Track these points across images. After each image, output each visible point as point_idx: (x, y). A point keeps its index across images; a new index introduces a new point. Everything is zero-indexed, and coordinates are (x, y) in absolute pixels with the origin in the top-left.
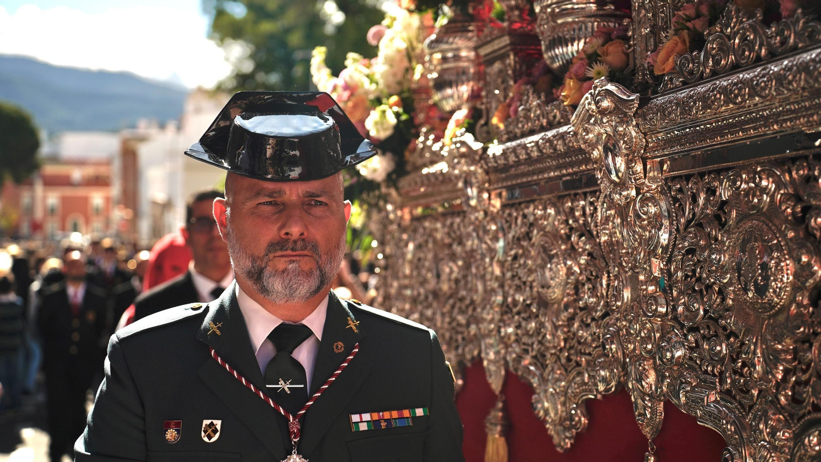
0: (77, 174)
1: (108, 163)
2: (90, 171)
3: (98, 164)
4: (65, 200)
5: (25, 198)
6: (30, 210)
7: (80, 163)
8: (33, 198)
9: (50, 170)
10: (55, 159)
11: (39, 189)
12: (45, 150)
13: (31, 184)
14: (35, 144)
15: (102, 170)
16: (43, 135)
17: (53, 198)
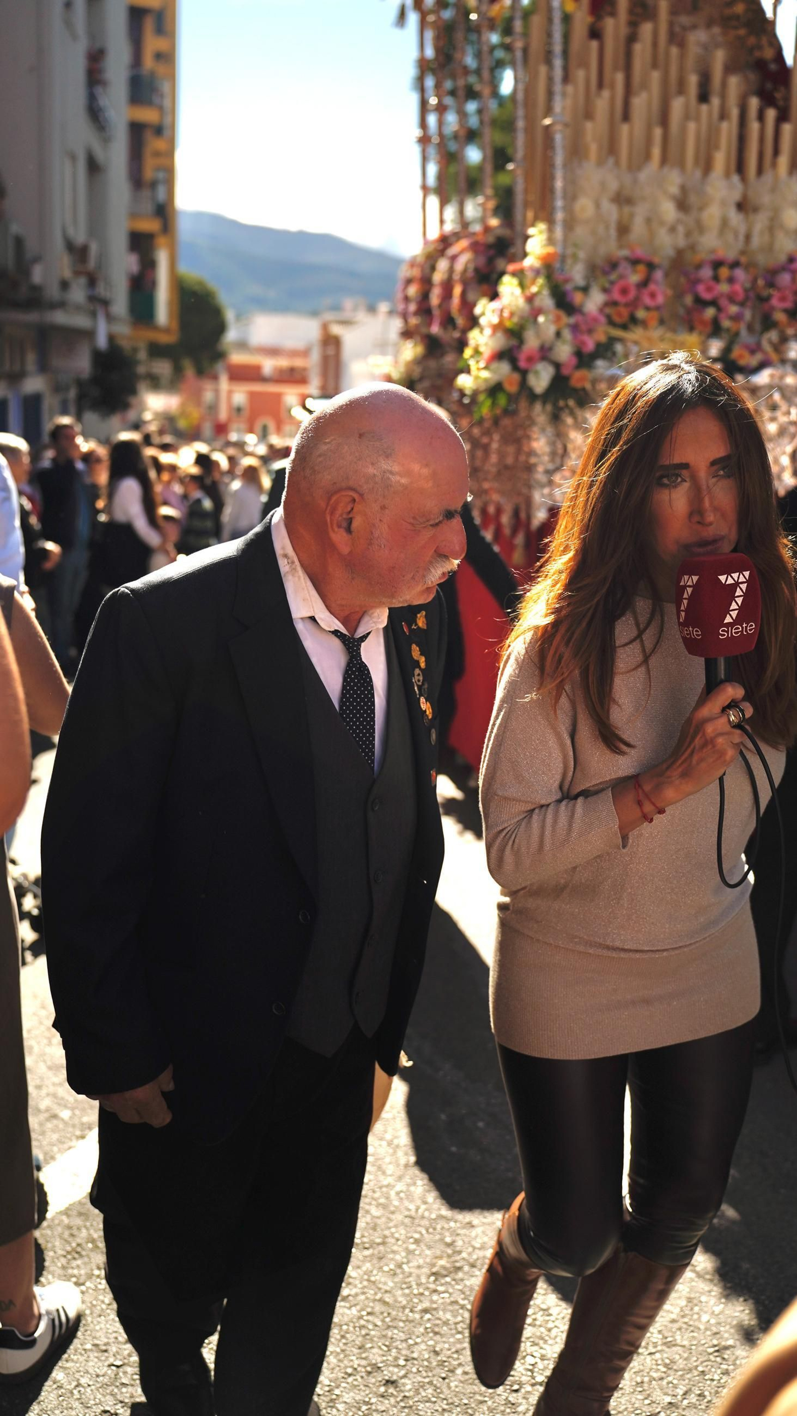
0: (268, 365)
1: (305, 353)
2: (284, 363)
3: (294, 353)
4: (253, 396)
5: (208, 396)
6: (213, 408)
7: (273, 352)
8: (217, 392)
9: (237, 358)
10: (243, 345)
11: (224, 384)
12: (231, 335)
13: (215, 378)
14: (221, 328)
15: (298, 363)
16: (230, 315)
17: (240, 396)
